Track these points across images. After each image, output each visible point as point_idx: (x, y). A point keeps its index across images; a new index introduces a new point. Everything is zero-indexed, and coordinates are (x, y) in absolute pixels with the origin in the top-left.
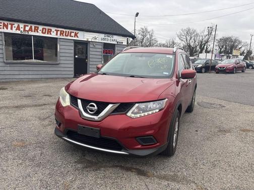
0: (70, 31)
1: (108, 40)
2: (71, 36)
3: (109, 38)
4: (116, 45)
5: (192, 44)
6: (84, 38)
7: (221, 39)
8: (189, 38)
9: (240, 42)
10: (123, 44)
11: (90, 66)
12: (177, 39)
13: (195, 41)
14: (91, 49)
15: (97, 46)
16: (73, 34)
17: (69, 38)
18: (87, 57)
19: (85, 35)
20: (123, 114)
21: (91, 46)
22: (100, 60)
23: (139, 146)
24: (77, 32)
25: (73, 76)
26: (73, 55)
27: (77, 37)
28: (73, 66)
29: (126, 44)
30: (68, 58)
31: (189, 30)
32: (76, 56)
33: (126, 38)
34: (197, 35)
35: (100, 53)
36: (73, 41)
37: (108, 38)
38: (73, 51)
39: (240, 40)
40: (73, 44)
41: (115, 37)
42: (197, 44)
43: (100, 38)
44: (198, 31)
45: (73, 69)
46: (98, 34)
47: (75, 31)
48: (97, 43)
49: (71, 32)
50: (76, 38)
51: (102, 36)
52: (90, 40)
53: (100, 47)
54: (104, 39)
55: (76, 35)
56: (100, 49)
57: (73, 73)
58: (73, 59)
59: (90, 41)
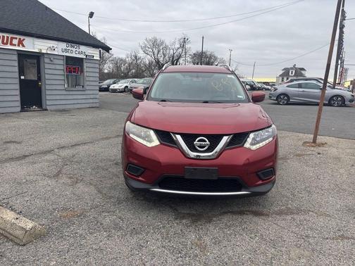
0: (10, 36)
1: (72, 52)
2: (11, 44)
3: (74, 50)
4: (84, 61)
5: (161, 59)
6: (34, 48)
7: (194, 54)
8: (156, 52)
9: (216, 59)
10: (95, 58)
11: (48, 92)
12: (141, 52)
13: (165, 56)
14: (47, 66)
15: (56, 61)
16: (15, 42)
17: (9, 47)
18: (39, 79)
19: (36, 43)
20: (240, 147)
21: (47, 60)
22: (62, 82)
23: (260, 182)
24: (22, 38)
25: (19, 109)
26: (17, 75)
27: (23, 46)
28: (18, 92)
29: (98, 58)
30: (9, 81)
31: (156, 40)
32: (22, 77)
33: (98, 50)
34: (166, 47)
35: (62, 72)
36: (16, 53)
37: (72, 49)
38: (16, 69)
39: (216, 55)
40: (16, 57)
41: (83, 48)
42: (168, 59)
43: (59, 48)
44: (168, 43)
45: (18, 98)
46: (56, 42)
47: (18, 37)
48: (55, 57)
49: (12, 38)
50: (21, 48)
51: (63, 45)
52: (44, 51)
53: (61, 62)
54: (66, 51)
55: (20, 42)
56: (60, 66)
57: (19, 104)
58: (17, 81)
59: (44, 53)
